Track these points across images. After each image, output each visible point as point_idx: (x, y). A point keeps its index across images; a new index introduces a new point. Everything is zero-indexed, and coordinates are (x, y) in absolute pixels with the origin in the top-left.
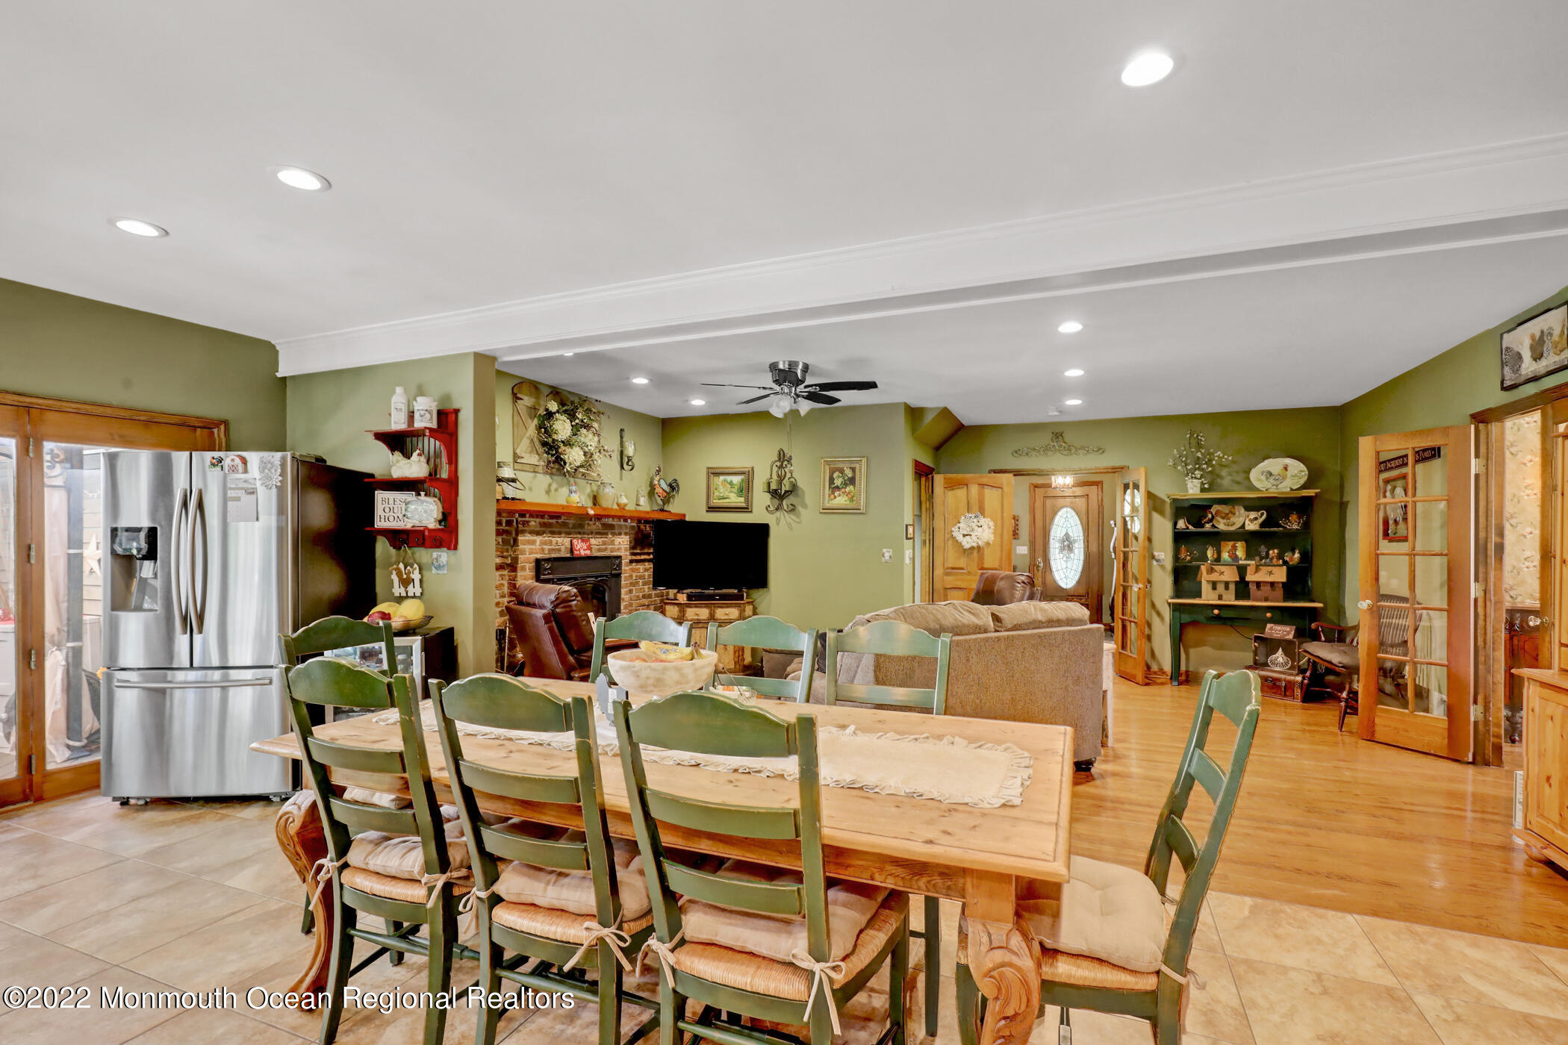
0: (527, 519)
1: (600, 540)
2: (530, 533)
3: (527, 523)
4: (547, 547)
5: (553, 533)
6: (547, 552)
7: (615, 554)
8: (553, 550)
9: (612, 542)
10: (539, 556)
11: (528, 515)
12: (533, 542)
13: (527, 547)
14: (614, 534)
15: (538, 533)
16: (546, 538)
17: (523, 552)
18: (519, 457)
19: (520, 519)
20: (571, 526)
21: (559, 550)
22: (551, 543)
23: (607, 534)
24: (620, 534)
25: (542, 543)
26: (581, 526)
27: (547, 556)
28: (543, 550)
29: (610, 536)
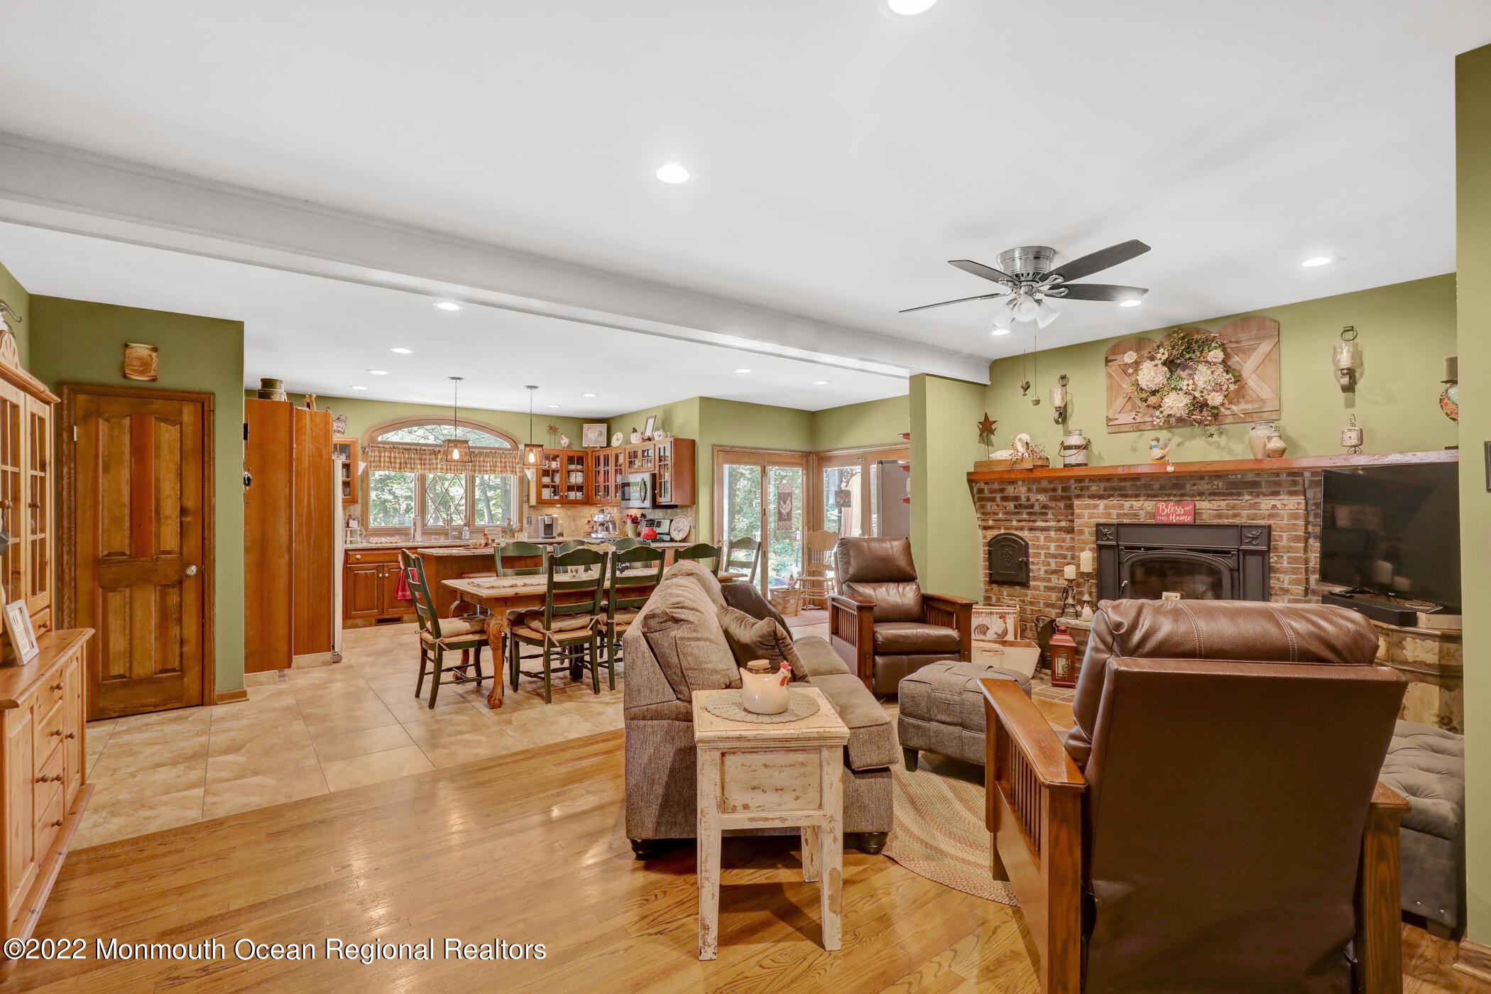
0: (1086, 484)
1: (1223, 504)
2: (1089, 497)
3: (1088, 488)
4: (1115, 512)
5: (1125, 496)
6: (1115, 516)
7: (1262, 522)
8: (1125, 514)
9: (1254, 506)
10: (1102, 521)
11: (1087, 481)
12: (1096, 507)
13: (1086, 512)
14: (1258, 495)
15: (1100, 497)
16: (1114, 502)
17: (1081, 516)
18: (1111, 420)
19: (1076, 485)
20: (1156, 486)
21: (1136, 515)
22: (1121, 507)
23: (1239, 494)
24: (1275, 493)
25: (1106, 507)
26: (1182, 486)
27: (1115, 521)
28: (1109, 514)
29: (1247, 497)
